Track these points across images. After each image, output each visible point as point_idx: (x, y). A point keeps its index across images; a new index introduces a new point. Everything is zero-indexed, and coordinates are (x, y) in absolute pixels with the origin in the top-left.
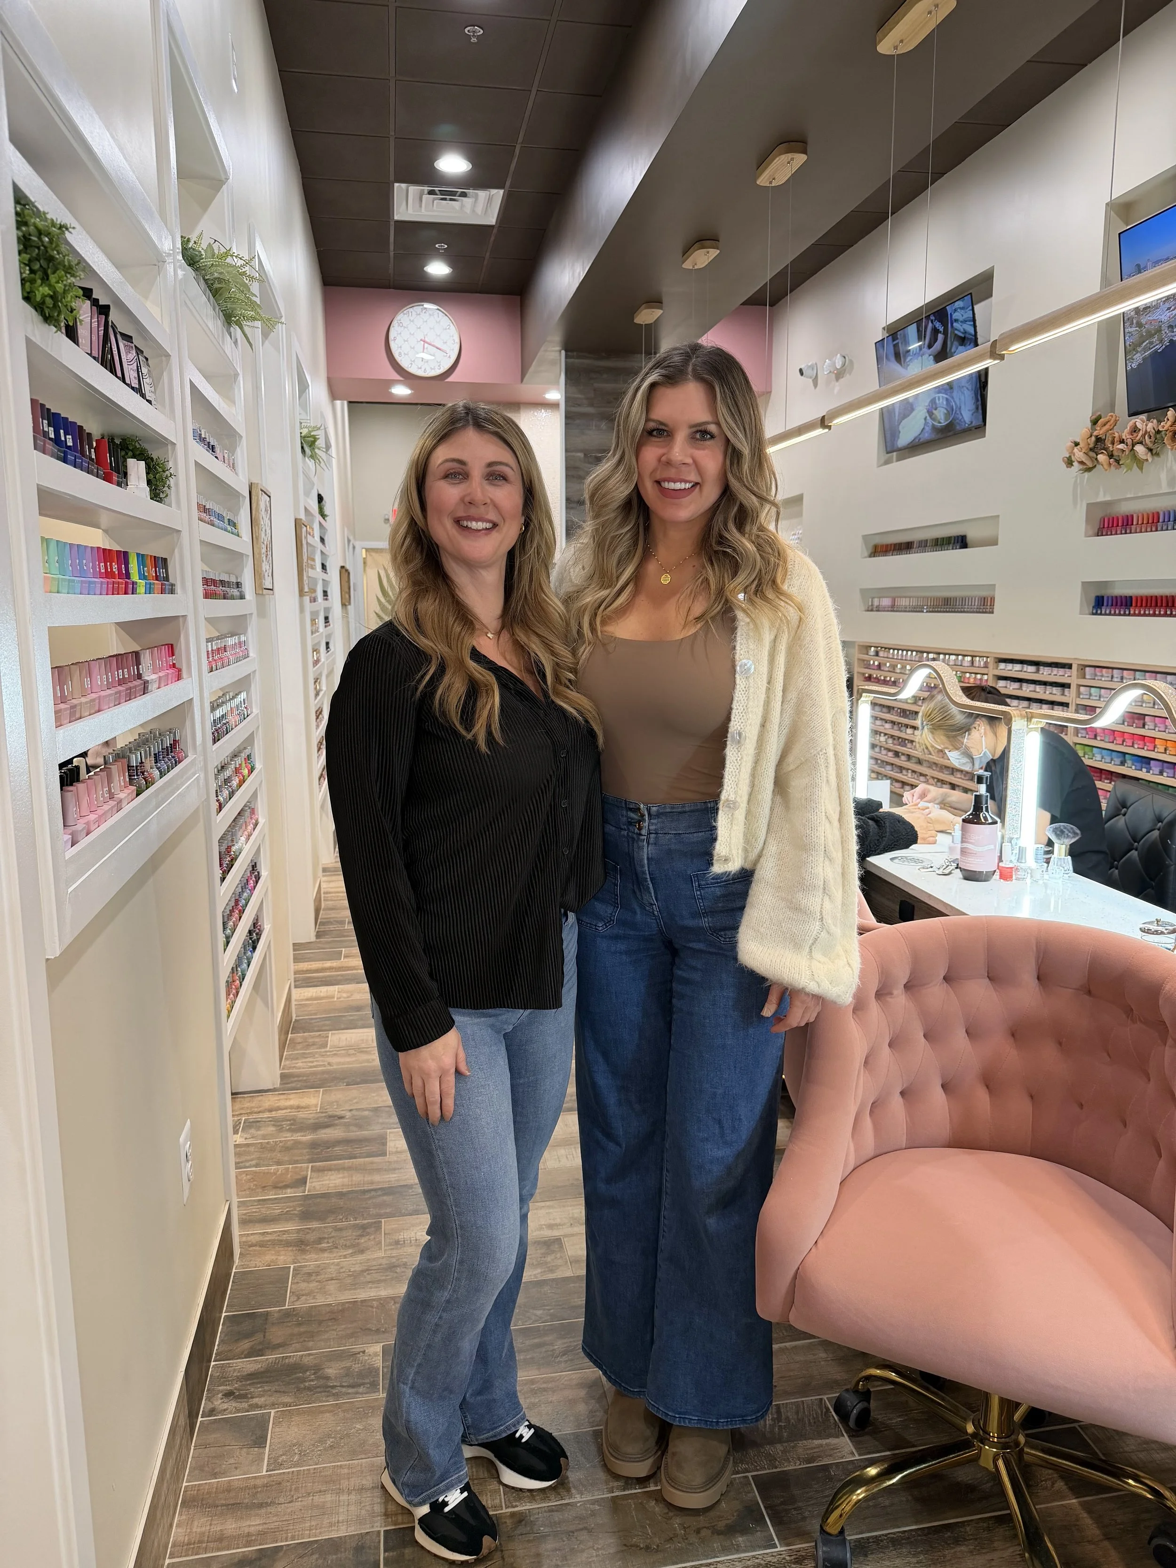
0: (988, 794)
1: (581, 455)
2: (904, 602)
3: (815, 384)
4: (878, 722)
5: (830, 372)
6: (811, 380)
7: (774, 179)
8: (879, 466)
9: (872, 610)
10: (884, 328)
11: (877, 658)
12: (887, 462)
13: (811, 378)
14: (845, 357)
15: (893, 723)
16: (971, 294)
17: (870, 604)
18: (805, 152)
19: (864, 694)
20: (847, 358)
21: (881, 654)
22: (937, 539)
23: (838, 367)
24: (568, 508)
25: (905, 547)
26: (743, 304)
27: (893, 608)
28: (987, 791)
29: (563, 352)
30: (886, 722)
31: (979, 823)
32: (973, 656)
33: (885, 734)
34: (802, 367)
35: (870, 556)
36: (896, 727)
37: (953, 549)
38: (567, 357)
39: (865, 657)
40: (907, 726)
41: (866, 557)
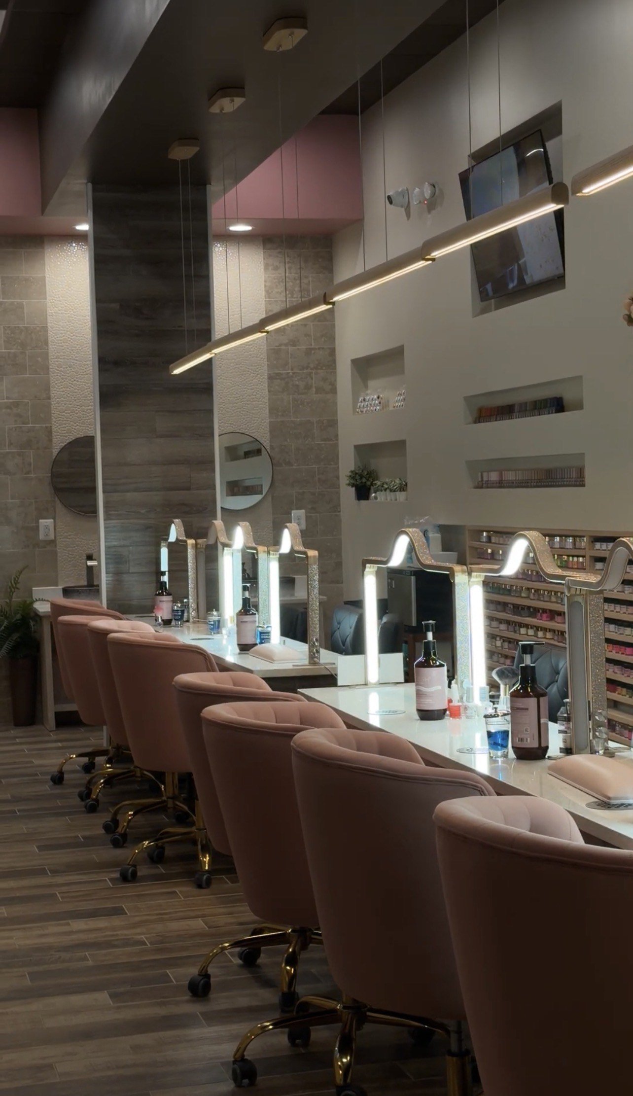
0: (435, 641)
1: (116, 306)
2: (510, 476)
3: (408, 215)
4: (495, 624)
5: (420, 202)
6: (403, 209)
7: (280, 46)
8: (475, 316)
9: (482, 487)
10: (469, 156)
11: (490, 545)
12: (484, 311)
13: (402, 206)
14: (434, 187)
15: (508, 622)
16: (540, 131)
17: (480, 479)
18: (304, 27)
19: (368, 565)
20: (436, 187)
21: (493, 539)
22: (535, 402)
23: (427, 198)
24: (101, 370)
25: (506, 411)
26: (323, 113)
27: (501, 484)
28: (433, 639)
29: (90, 185)
30: (501, 623)
31: (429, 666)
32: (574, 537)
33: (501, 637)
34: (391, 194)
35: (475, 422)
36: (511, 628)
37: (549, 413)
38: (94, 190)
39: (476, 544)
40: (521, 625)
41: (470, 423)
